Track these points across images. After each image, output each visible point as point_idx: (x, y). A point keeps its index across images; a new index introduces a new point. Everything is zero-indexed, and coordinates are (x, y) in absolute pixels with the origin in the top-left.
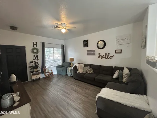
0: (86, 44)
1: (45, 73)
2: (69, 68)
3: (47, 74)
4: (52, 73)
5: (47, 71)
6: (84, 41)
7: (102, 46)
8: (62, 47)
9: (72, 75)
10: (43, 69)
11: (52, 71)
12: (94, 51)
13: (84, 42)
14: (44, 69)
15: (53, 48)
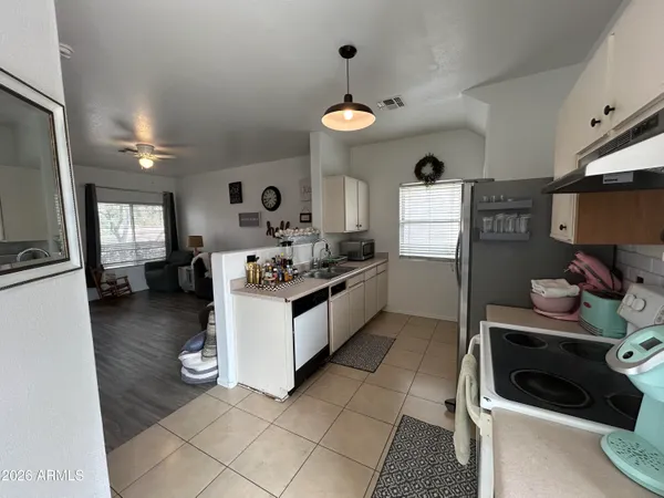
0: (236, 192)
1: (100, 283)
2: (185, 268)
3: (106, 287)
4: (127, 284)
5: (105, 278)
6: (231, 185)
7: (272, 202)
8: (165, 200)
9: (193, 289)
10: (93, 271)
11: (126, 278)
12: (256, 215)
13: (230, 188)
14: (96, 273)
15: (132, 203)
